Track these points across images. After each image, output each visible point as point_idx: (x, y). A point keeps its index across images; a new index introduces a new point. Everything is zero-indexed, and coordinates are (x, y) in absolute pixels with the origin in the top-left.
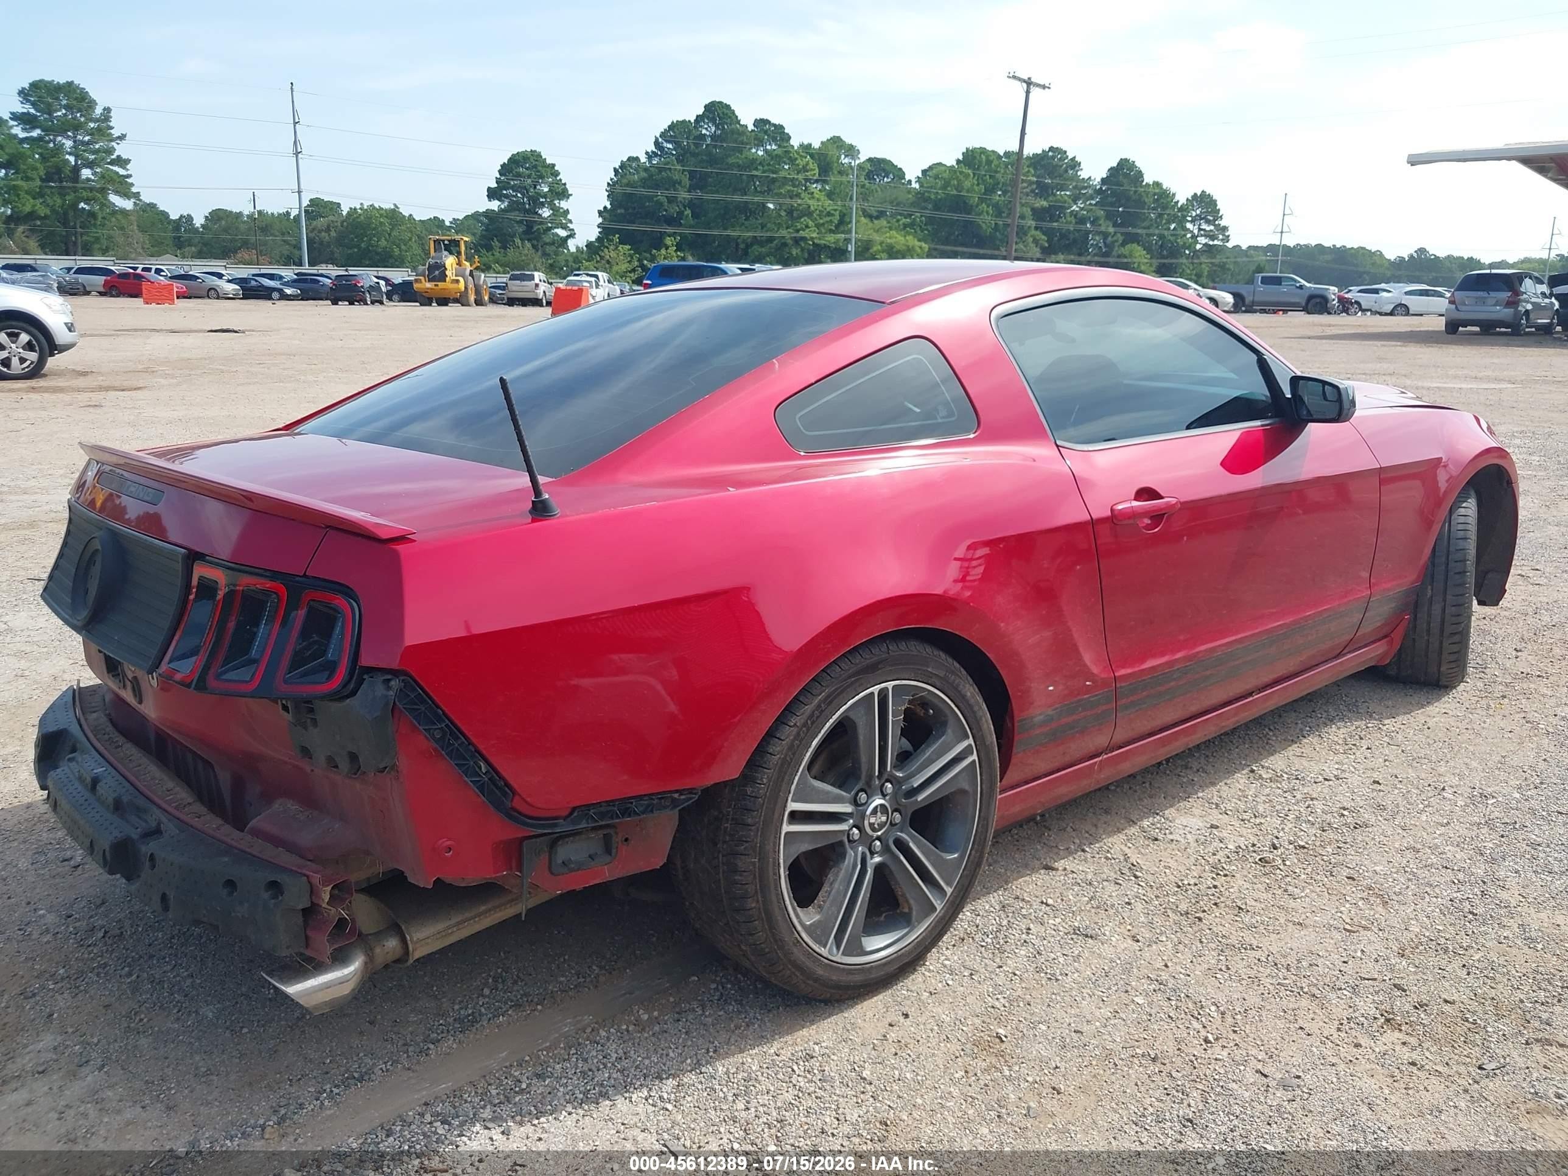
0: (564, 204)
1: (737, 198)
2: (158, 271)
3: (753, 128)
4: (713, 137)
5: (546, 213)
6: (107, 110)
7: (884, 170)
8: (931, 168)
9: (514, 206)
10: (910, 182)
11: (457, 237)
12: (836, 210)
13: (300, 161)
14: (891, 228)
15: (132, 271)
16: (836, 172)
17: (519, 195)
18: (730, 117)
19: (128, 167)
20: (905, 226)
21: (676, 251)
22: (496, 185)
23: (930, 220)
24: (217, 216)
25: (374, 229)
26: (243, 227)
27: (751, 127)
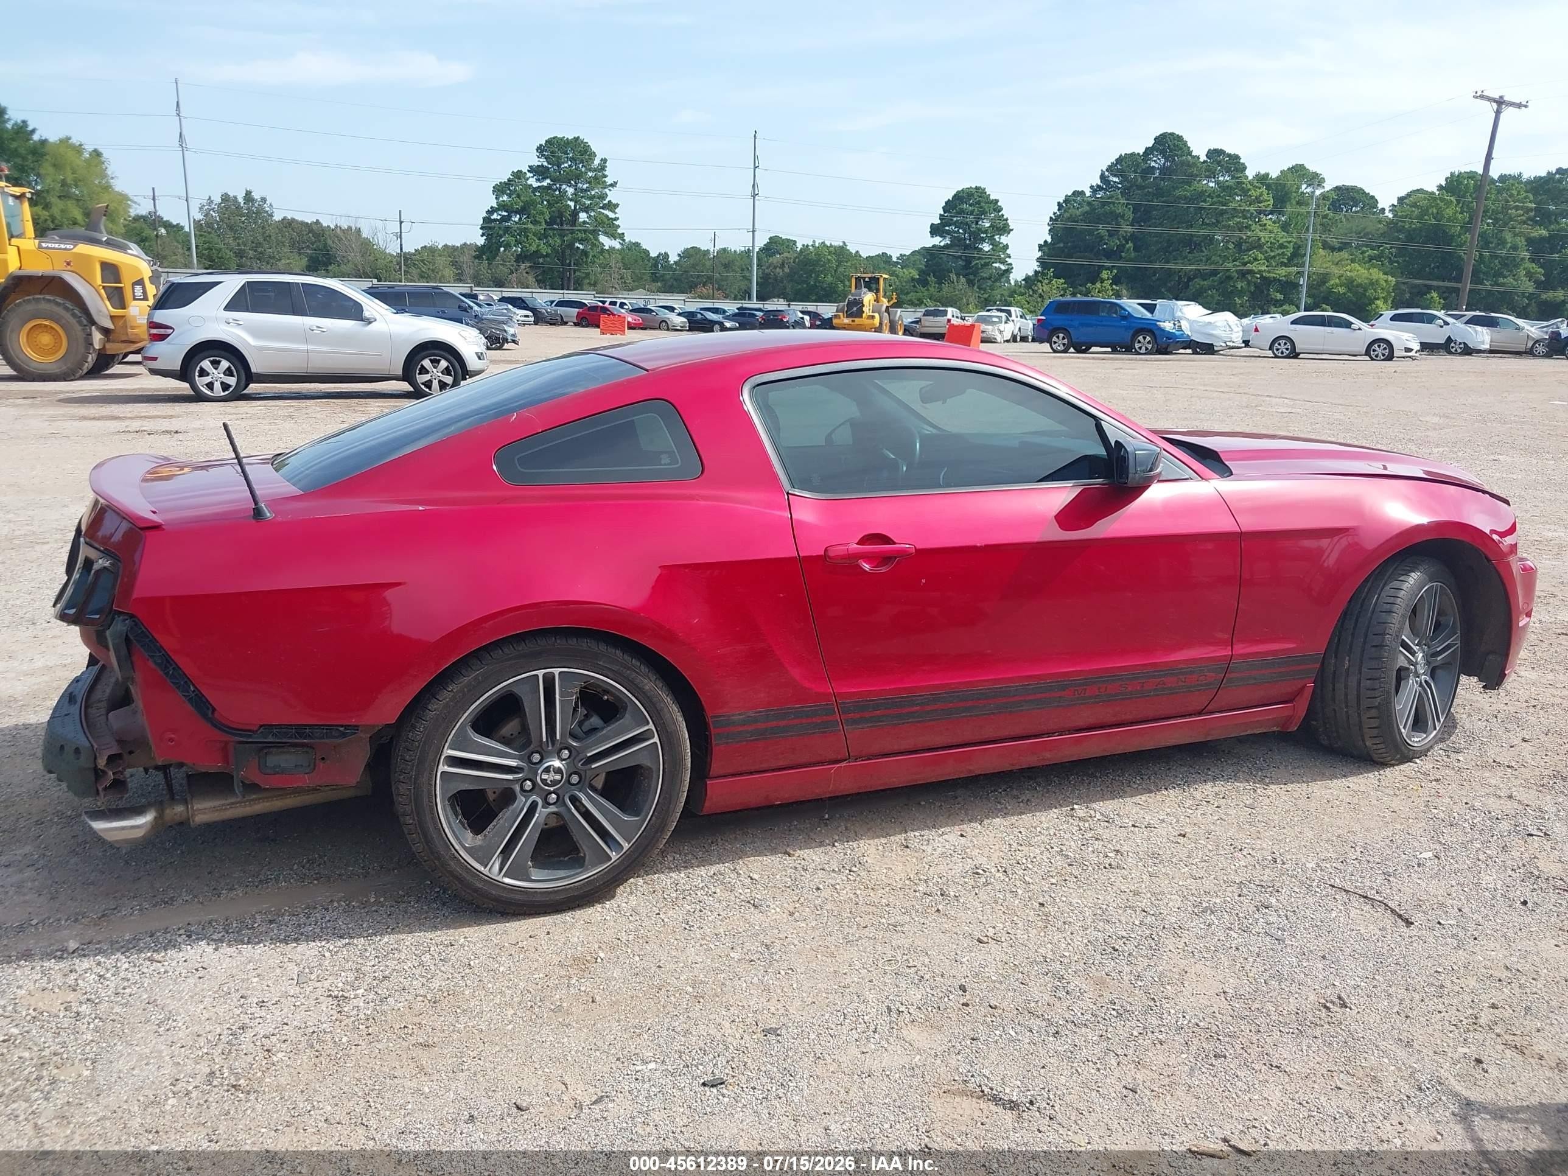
0: (1004, 240)
1: (1182, 231)
2: (622, 305)
3: (1206, 159)
4: (1163, 170)
5: (986, 247)
6: (604, 161)
7: (1353, 199)
8: (1409, 195)
9: (957, 242)
10: (1383, 210)
11: (877, 275)
12: (1290, 242)
13: (756, 202)
14: (1353, 261)
15: (601, 304)
16: (1294, 203)
17: (961, 231)
18: (1181, 149)
19: (617, 211)
20: (1371, 258)
21: (1111, 285)
22: (939, 222)
23: (1401, 252)
24: (692, 254)
25: (822, 266)
26: (708, 264)
27: (1203, 158)
